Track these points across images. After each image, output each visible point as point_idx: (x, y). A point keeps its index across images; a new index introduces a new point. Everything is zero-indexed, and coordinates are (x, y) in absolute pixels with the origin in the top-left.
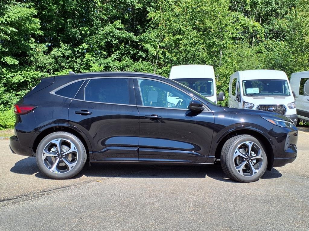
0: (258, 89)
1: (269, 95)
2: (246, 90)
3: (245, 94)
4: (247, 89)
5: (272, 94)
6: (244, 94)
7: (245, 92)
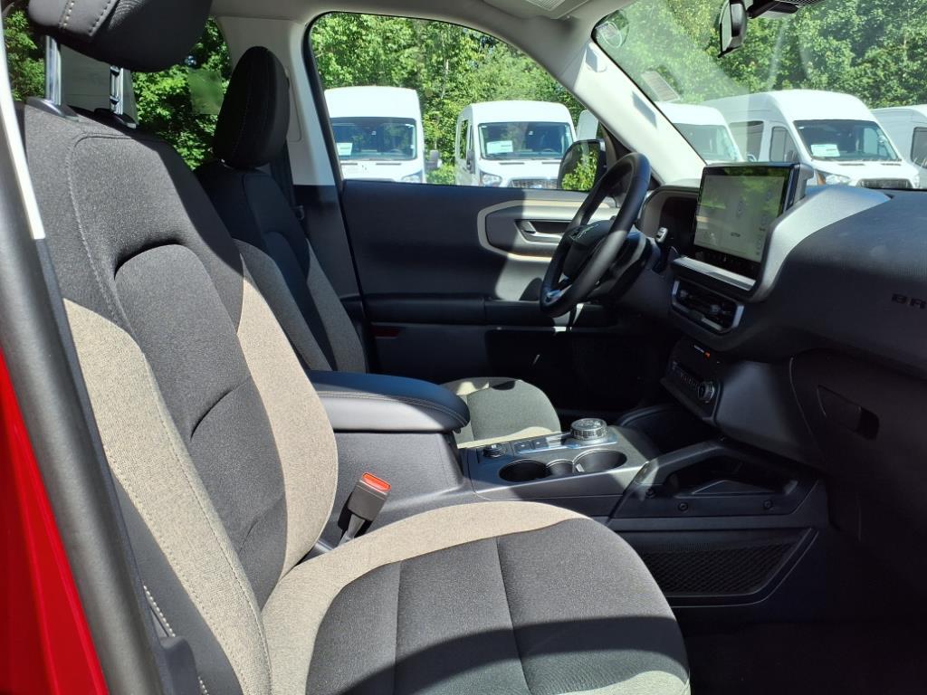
0: (510, 143)
1: (531, 157)
2: (485, 146)
3: (484, 156)
4: (488, 144)
5: (540, 155)
6: (481, 154)
7: (483, 151)
